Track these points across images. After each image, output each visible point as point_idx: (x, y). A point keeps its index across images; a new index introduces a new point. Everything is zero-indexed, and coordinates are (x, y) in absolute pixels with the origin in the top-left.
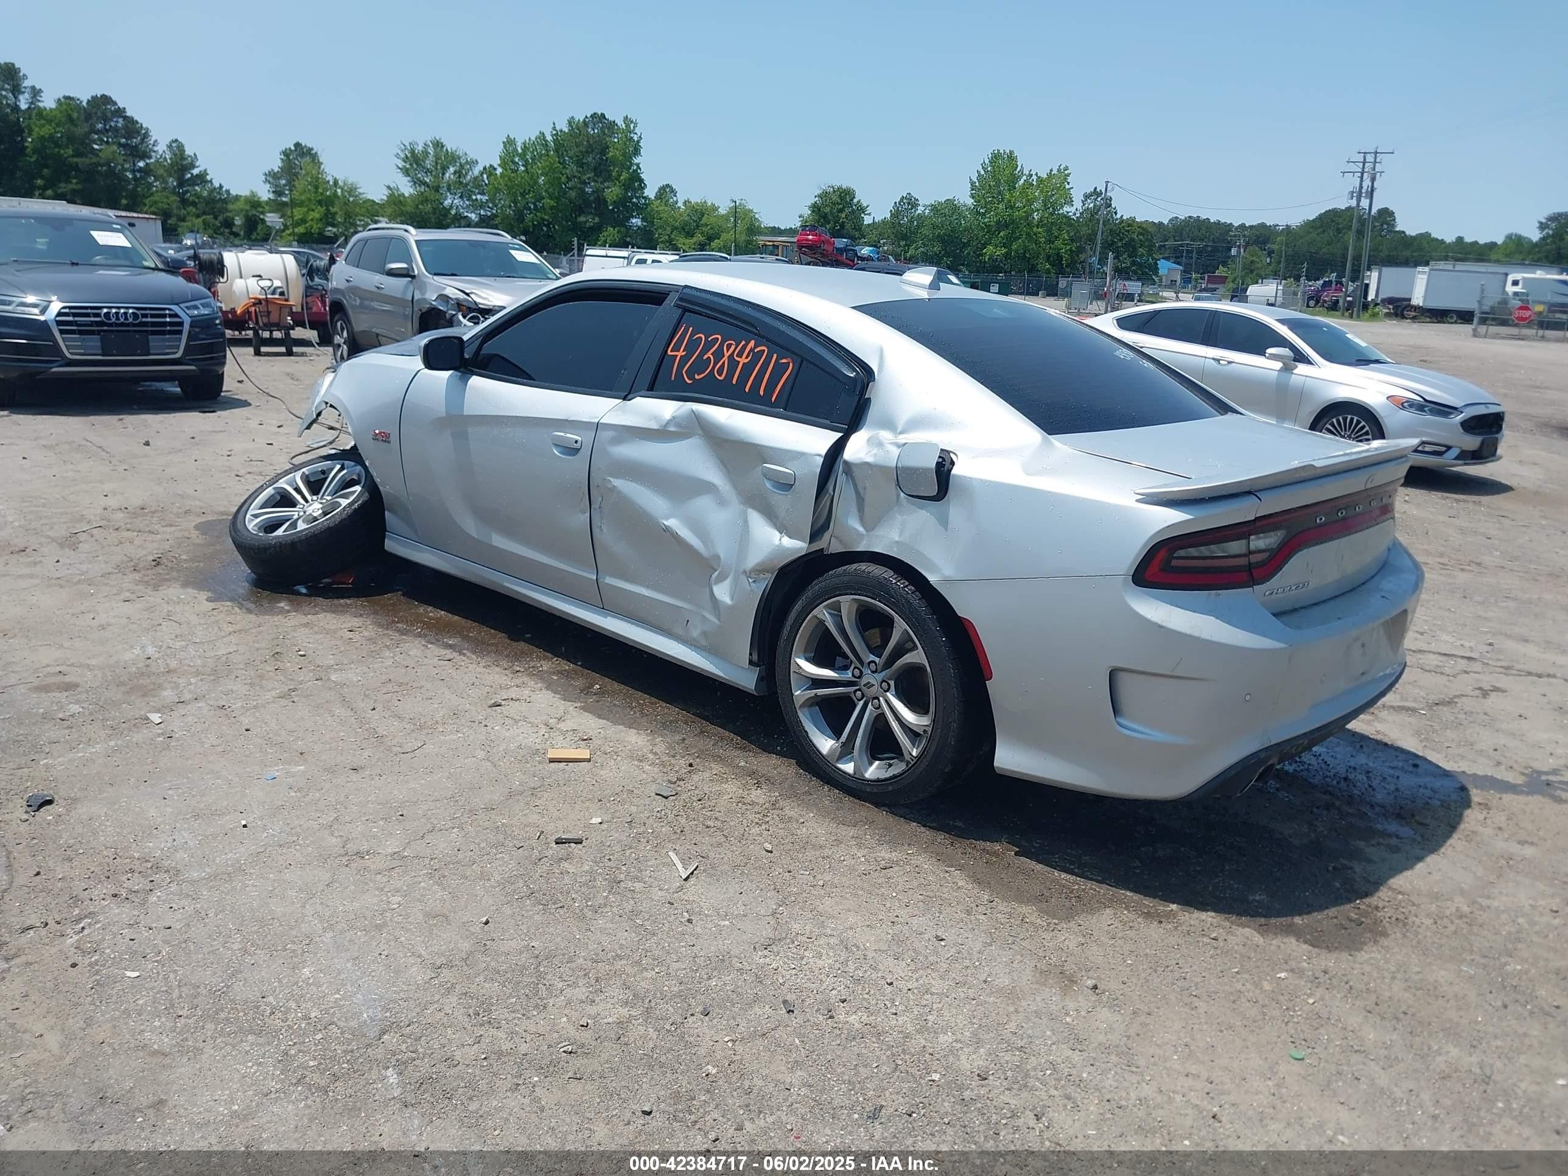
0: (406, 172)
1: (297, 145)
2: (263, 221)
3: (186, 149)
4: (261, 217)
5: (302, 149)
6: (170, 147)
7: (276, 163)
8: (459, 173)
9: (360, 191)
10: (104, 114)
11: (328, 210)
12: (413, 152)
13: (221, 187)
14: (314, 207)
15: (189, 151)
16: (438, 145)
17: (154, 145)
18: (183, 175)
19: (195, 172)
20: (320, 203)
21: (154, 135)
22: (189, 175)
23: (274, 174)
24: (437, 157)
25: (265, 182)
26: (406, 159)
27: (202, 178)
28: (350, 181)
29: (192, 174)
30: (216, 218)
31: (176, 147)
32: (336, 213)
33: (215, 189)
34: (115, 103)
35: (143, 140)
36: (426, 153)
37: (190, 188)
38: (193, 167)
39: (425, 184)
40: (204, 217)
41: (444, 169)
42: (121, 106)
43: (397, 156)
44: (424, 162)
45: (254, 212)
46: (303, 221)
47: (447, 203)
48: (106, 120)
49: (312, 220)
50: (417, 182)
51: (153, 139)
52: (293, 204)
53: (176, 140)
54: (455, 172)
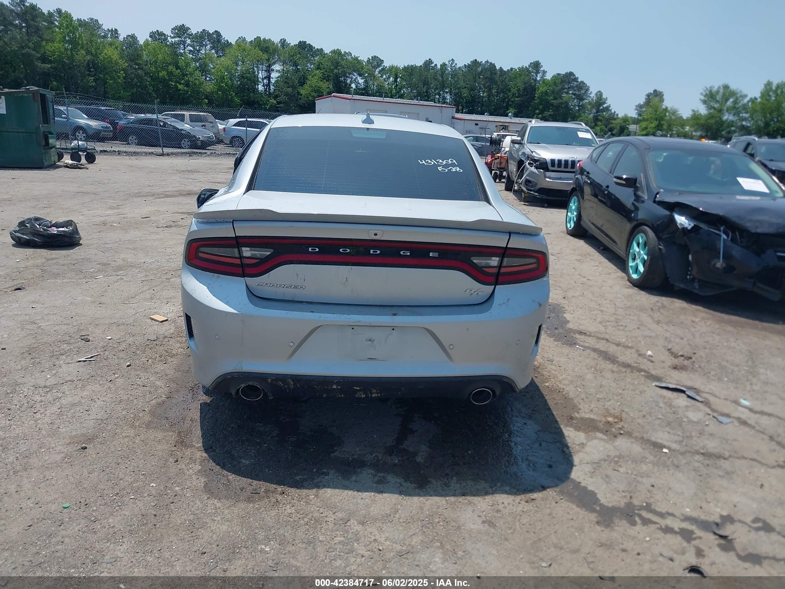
0: (704, 102)
1: (655, 91)
2: (628, 128)
3: (603, 95)
4: (627, 126)
5: (657, 93)
6: (596, 94)
7: (642, 100)
8: (735, 102)
9: (679, 113)
10: (569, 80)
11: (659, 123)
12: (711, 91)
13: (615, 112)
14: (653, 121)
15: (604, 96)
16: (726, 87)
17: (590, 94)
18: (600, 107)
19: (605, 106)
20: (656, 119)
21: (591, 89)
22: (602, 107)
23: (641, 105)
24: (724, 94)
25: (635, 110)
26: (706, 96)
27: (607, 109)
28: (675, 108)
29: (603, 107)
30: (606, 127)
31: (599, 94)
32: (664, 124)
33: (612, 113)
34: (574, 75)
35: (585, 92)
36: (718, 92)
37: (601, 113)
38: (604, 103)
39: (714, 108)
40: (601, 126)
41: (727, 100)
42: (577, 76)
43: (701, 94)
44: (716, 97)
45: (624, 124)
46: (646, 128)
47: (725, 118)
48: (569, 83)
49: (651, 128)
50: (710, 108)
51: (590, 91)
52: (644, 120)
53: (600, 91)
54: (733, 102)
